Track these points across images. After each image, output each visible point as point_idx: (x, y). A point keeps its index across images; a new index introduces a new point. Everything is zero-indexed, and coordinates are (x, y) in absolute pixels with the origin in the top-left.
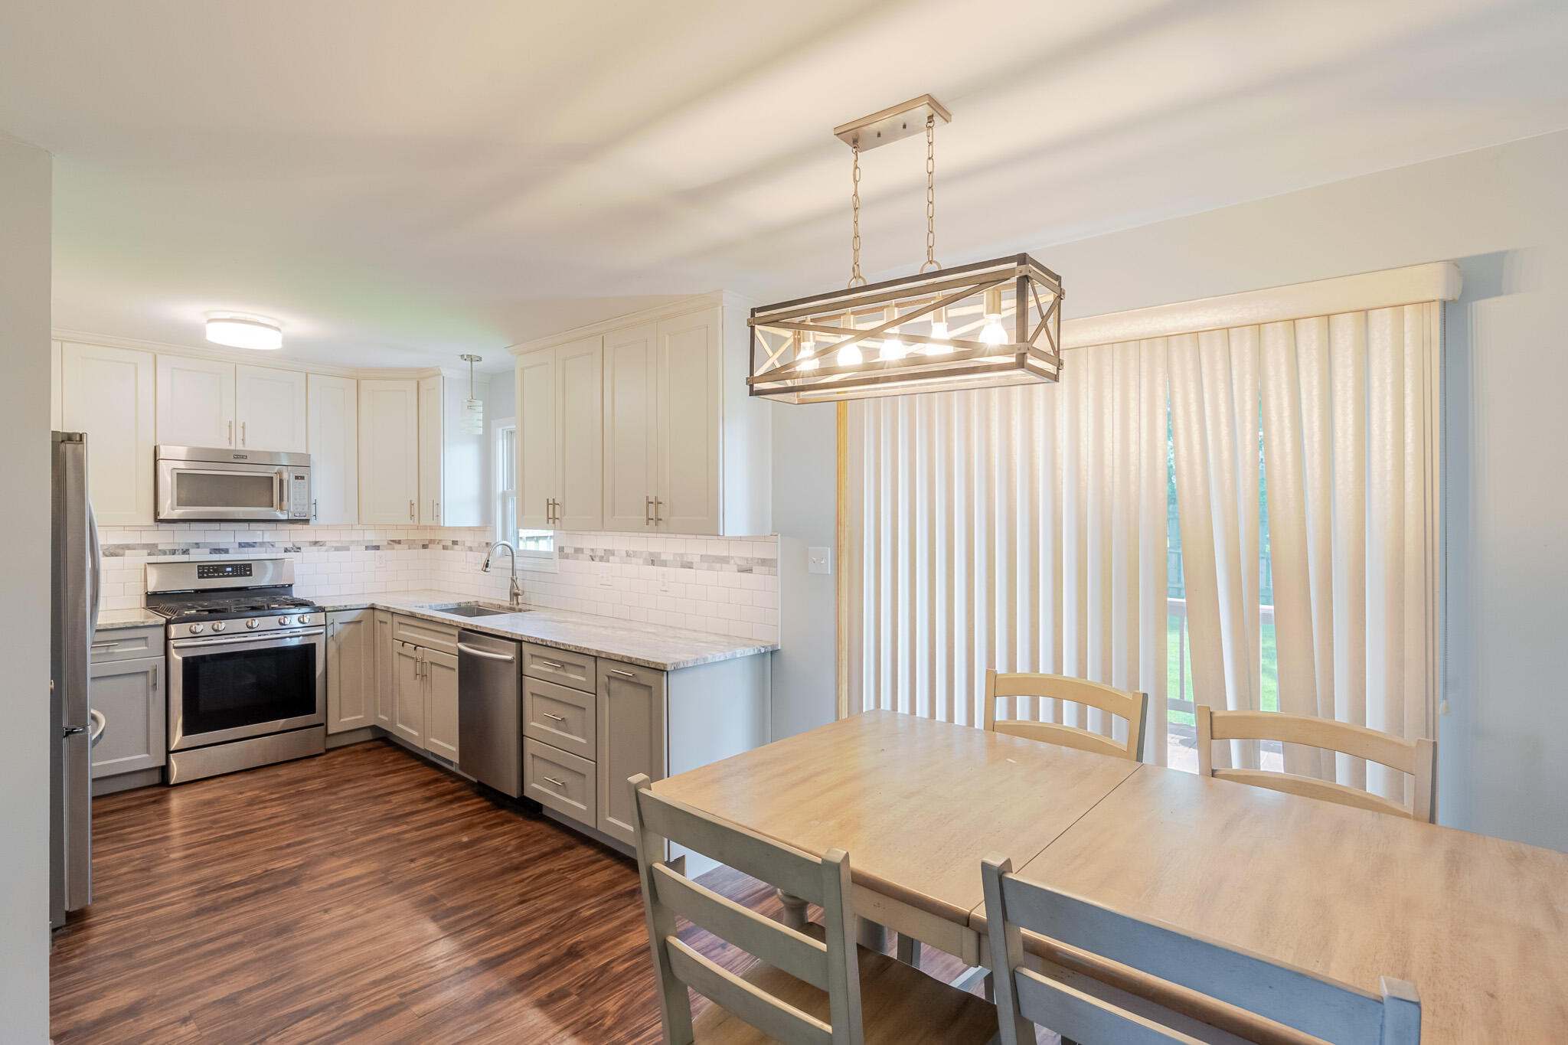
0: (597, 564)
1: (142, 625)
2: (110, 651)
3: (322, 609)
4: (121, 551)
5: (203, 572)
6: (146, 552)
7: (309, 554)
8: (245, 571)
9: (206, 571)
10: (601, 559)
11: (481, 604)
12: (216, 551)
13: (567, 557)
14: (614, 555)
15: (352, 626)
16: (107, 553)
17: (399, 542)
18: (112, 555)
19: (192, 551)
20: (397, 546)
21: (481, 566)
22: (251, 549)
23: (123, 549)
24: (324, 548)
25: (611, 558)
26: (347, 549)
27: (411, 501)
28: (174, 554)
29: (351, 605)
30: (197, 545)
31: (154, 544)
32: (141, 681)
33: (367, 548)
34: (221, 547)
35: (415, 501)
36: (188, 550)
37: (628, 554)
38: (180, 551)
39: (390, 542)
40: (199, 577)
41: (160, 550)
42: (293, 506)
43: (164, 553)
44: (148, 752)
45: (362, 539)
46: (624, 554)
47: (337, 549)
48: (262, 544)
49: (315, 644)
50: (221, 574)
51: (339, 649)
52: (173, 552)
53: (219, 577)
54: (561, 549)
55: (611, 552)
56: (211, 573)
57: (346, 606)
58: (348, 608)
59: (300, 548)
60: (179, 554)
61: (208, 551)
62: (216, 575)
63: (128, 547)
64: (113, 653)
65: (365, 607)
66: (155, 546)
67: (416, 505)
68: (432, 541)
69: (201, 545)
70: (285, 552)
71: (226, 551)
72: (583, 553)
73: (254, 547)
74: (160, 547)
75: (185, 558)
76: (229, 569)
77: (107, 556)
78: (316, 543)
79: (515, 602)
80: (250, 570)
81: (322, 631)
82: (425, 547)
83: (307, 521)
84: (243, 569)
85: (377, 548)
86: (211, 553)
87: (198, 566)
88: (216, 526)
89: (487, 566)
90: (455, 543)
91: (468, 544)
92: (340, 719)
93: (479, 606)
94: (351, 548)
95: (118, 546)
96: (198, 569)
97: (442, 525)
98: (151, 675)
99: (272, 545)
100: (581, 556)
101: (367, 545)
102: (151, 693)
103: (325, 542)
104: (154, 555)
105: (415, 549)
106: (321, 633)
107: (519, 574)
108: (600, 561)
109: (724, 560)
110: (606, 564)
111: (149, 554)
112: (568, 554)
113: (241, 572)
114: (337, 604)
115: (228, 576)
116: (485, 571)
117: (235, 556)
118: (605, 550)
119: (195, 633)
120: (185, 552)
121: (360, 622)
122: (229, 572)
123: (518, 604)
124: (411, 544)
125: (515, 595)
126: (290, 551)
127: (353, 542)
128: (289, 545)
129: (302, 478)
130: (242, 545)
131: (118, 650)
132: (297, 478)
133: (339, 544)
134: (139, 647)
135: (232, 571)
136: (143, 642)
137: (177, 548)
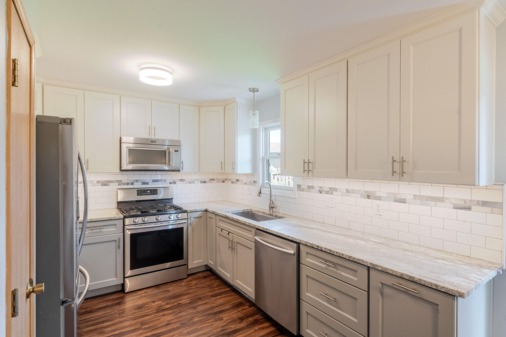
0: (323, 196)
1: (114, 219)
2: (101, 230)
3: (186, 212)
4: (108, 183)
5: (139, 193)
6: (117, 184)
7: (179, 184)
9: (141, 192)
10: (327, 193)
11: (252, 210)
12: (144, 183)
13: (303, 190)
14: (337, 191)
15: (197, 219)
16: (103, 184)
17: (213, 180)
18: (105, 185)
19: (135, 183)
20: (213, 181)
22: (157, 183)
23: (109, 182)
24: (185, 182)
25: (334, 192)
26: (193, 182)
27: (221, 161)
28: (128, 185)
29: (198, 209)
30: (137, 181)
31: (120, 180)
32: (113, 244)
33: (201, 182)
34: (146, 182)
35: (223, 162)
36: (133, 183)
37: (347, 191)
38: (131, 184)
39: (210, 180)
40: (138, 195)
41: (123, 183)
42: (174, 164)
43: (124, 184)
44: (116, 277)
45: (199, 178)
46: (345, 191)
47: (190, 183)
48: (161, 180)
49: (183, 227)
50: (146, 194)
51: (193, 230)
52: (128, 184)
53: (145, 195)
54: (299, 186)
55: (335, 190)
56: (142, 193)
57: (195, 210)
58: (196, 211)
59: (175, 182)
60: (130, 185)
61: (141, 183)
62: (144, 194)
63: (111, 182)
64: (102, 231)
65: (203, 210)
66: (121, 181)
67: (223, 164)
68: (226, 179)
69: (138, 181)
70: (170, 184)
71: (148, 183)
72: (314, 189)
73: (158, 182)
74: (123, 182)
75: (132, 186)
76: (149, 192)
77: (103, 186)
78: (182, 180)
79: (272, 211)
80: (157, 192)
81: (186, 221)
82: (223, 182)
83: (179, 171)
84: (154, 191)
85: (205, 182)
86: (142, 184)
87: (137, 190)
88: (144, 172)
89: (260, 193)
90: (237, 180)
91: (244, 181)
92: (193, 262)
93: (252, 211)
94: (195, 182)
95: (107, 181)
96: (137, 192)
97: (236, 173)
98: (117, 242)
99: (165, 181)
100: (312, 190)
101: (201, 181)
102: (117, 250)
103: (185, 180)
104: (120, 185)
105: (219, 182)
106: (186, 222)
107: (273, 198)
108: (326, 193)
109: (441, 200)
110: (331, 196)
111: (119, 185)
112: (303, 189)
113: (153, 193)
114: (192, 209)
116: (259, 196)
117: (152, 186)
118: (329, 188)
119: (135, 222)
120: (132, 184)
121: (201, 217)
122: (149, 193)
123: (273, 212)
124: (218, 180)
125: (271, 208)
126: (172, 184)
127: (196, 179)
128: (172, 181)
129: (178, 151)
130: (154, 181)
131: (104, 230)
132: (175, 151)
133: (191, 181)
134: (113, 229)
135: (150, 192)
136: (114, 226)
137: (129, 182)
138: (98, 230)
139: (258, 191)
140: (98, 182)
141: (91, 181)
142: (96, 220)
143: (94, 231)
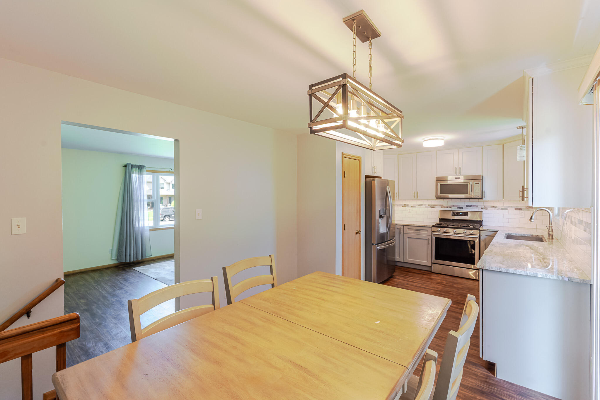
1: (426, 226)
3: (479, 229)
4: (434, 206)
5: (453, 214)
6: (440, 207)
7: (490, 210)
8: (466, 214)
9: (455, 213)
12: (459, 208)
15: (490, 237)
18: (433, 207)
19: (452, 207)
20: (531, 209)
21: (530, 218)
22: (469, 208)
24: (497, 208)
26: (506, 209)
28: (447, 208)
29: (490, 230)
30: (454, 206)
32: (426, 241)
33: (516, 209)
34: (461, 206)
40: (452, 215)
43: (445, 207)
44: (428, 261)
45: (513, 206)
47: (502, 209)
48: (474, 206)
49: (475, 241)
51: (485, 245)
52: (447, 207)
53: (458, 215)
57: (488, 230)
59: (487, 208)
61: (457, 207)
63: (436, 205)
65: (494, 231)
66: (443, 205)
70: (482, 209)
71: (462, 208)
73: (471, 207)
75: (450, 209)
78: (493, 206)
79: (550, 238)
80: (467, 214)
81: (477, 237)
83: (482, 199)
84: (465, 214)
85: (521, 209)
87: (453, 212)
88: (459, 200)
89: (531, 219)
94: (508, 209)
95: (434, 205)
98: (428, 240)
99: (477, 207)
101: (516, 208)
102: (428, 245)
111: (441, 208)
115: (460, 216)
116: (530, 221)
117: (464, 210)
120: (451, 207)
121: (493, 236)
126: (483, 209)
127: (509, 207)
128: (483, 207)
129: (478, 183)
130: (467, 206)
131: (421, 232)
132: (476, 183)
133: (503, 207)
134: (426, 232)
135: (462, 214)
136: (427, 231)
137: (448, 206)
138: (418, 232)
139: (530, 217)
140: (429, 205)
141: (425, 205)
142: (417, 226)
143: (416, 231)
